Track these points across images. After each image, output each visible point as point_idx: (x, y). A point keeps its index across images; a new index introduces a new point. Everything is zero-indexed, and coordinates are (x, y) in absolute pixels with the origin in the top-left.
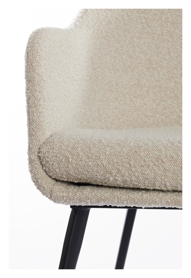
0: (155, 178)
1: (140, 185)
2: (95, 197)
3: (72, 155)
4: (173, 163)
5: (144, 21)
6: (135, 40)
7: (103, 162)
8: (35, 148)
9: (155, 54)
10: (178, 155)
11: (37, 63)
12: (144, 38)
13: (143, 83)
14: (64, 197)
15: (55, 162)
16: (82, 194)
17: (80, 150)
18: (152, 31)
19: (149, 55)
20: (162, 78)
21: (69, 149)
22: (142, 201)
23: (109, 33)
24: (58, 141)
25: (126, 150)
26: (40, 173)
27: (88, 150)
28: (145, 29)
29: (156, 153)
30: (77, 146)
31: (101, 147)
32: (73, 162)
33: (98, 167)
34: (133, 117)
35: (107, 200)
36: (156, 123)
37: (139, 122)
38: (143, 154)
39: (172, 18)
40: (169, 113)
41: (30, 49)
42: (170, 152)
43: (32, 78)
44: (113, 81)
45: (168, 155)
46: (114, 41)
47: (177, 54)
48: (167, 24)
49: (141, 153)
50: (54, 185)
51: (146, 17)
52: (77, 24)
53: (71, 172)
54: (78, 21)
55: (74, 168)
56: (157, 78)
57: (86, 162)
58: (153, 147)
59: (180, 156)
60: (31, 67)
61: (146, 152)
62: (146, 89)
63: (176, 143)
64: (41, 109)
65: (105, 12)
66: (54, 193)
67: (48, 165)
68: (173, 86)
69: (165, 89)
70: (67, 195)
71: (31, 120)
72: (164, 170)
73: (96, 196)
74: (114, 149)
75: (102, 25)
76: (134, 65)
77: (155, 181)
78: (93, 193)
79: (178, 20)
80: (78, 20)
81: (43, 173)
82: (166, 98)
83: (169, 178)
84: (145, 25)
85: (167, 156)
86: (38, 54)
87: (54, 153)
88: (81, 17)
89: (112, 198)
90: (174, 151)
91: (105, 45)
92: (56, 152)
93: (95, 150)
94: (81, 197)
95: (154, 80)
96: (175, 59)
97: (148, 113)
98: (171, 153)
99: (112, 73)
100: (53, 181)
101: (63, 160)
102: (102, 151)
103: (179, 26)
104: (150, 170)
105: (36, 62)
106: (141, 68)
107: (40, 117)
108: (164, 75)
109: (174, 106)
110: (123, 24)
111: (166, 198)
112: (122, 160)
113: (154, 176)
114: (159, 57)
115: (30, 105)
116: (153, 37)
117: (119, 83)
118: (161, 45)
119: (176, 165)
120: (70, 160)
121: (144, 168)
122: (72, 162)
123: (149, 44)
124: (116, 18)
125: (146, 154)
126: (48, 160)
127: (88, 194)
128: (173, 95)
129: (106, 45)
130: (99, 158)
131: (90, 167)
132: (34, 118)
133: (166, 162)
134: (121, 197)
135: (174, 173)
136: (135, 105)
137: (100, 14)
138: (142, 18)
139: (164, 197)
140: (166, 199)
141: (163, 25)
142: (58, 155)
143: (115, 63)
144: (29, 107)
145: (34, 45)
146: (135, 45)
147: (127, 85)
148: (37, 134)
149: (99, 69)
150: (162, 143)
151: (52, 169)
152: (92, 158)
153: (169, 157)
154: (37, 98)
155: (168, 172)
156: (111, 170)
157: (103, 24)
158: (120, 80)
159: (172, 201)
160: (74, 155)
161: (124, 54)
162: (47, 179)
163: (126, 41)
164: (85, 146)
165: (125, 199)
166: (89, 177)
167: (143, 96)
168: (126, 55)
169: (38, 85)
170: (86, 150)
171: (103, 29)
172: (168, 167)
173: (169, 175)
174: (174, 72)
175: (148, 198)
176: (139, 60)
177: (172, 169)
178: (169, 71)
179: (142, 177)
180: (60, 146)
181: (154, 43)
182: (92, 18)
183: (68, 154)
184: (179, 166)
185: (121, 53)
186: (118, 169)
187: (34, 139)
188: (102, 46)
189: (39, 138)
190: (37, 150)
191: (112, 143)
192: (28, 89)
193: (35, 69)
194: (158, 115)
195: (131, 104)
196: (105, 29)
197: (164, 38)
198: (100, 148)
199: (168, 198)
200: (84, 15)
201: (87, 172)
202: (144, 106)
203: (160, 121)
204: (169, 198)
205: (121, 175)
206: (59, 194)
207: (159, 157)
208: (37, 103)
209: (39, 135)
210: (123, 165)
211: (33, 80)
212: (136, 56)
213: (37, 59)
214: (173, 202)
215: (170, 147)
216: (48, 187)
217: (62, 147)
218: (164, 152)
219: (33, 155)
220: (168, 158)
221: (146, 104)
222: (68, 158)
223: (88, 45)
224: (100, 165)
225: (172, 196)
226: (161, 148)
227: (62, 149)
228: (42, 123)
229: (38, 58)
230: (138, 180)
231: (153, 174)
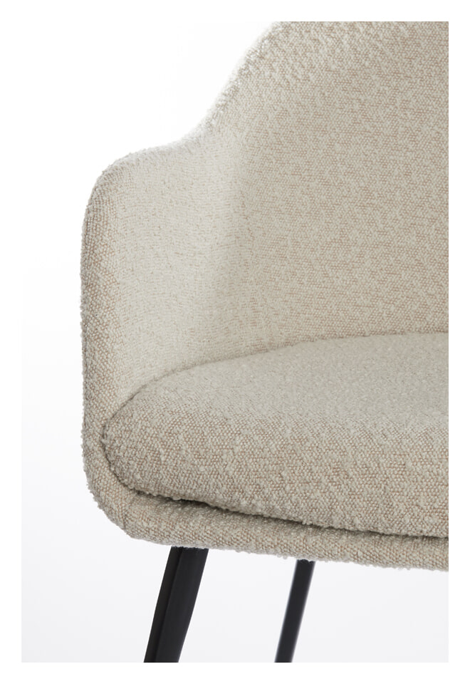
0: (332, 508)
1: (301, 518)
2: (211, 535)
3: (167, 448)
4: (368, 479)
5: (357, 107)
6: (338, 147)
7: (227, 469)
8: (95, 426)
9: (378, 176)
10: (378, 464)
11: (106, 246)
12: (357, 144)
13: (351, 238)
14: (151, 531)
15: (132, 460)
16: (187, 527)
17: (183, 439)
18: (374, 127)
19: (366, 179)
20: (392, 227)
21: (161, 435)
22: (304, 550)
23: (281, 135)
24: (141, 415)
25: (276, 446)
26: (104, 477)
27: (198, 440)
28: (359, 123)
29: (335, 456)
30: (178, 429)
31: (225, 434)
32: (169, 462)
33: (217, 478)
34: (329, 308)
35: (236, 544)
36: (376, 320)
37: (341, 319)
38: (308, 456)
39: (417, 101)
40: (405, 298)
41: (91, 214)
42: (363, 456)
43: (92, 279)
44: (287, 236)
45: (359, 462)
46: (293, 153)
47: (423, 177)
48: (406, 114)
49: (305, 454)
50: (131, 503)
51: (363, 100)
52: (214, 123)
53: (165, 482)
54: (215, 116)
55: (171, 475)
56: (382, 226)
57: (193, 465)
58: (331, 442)
59: (382, 465)
60: (93, 256)
61: (314, 454)
62: (358, 250)
63: (377, 437)
64: (109, 345)
65: (275, 92)
66: (130, 521)
67: (119, 464)
68: (413, 243)
69: (397, 249)
70: (156, 526)
71: (89, 367)
72: (350, 493)
73: (214, 533)
74: (252, 441)
75: (267, 120)
76: (334, 201)
77: (332, 514)
78: (208, 528)
79: (428, 105)
80: (216, 112)
81: (110, 478)
82: (398, 268)
83: (360, 509)
84: (360, 116)
85: (356, 464)
86: (109, 228)
87: (131, 440)
88: (223, 105)
89: (244, 540)
90: (372, 456)
91: (272, 162)
92: (136, 440)
93: (214, 440)
94: (184, 534)
95: (374, 231)
96: (420, 186)
97: (360, 299)
98: (365, 459)
99: (286, 221)
100: (130, 494)
101: (149, 457)
102: (226, 444)
103: (431, 118)
104: (322, 491)
105: (103, 244)
106: (347, 206)
107: (107, 362)
108: (397, 220)
109: (415, 284)
110: (312, 114)
111: (353, 547)
112: (266, 467)
113: (329, 503)
114: (387, 183)
115: (88, 336)
116: (376, 141)
117: (299, 239)
118: (391, 157)
119: (375, 484)
120: (163, 459)
121: (310, 486)
122: (166, 463)
123: (366, 155)
124: (298, 103)
125: (314, 458)
126: (119, 454)
127: (197, 528)
128: (413, 262)
129: (274, 161)
130: (220, 459)
131: (201, 476)
132: (94, 363)
133: (354, 476)
134: (263, 541)
135: (370, 499)
136: (333, 282)
137: (264, 95)
138: (354, 101)
139: (350, 545)
140: (354, 551)
141: (397, 115)
142: (140, 446)
143: (293, 198)
144: (86, 340)
145: (101, 208)
146: (338, 158)
147: (318, 244)
148: (100, 395)
149: (258, 214)
150: (348, 435)
151: (128, 474)
152: (205, 458)
153: (361, 466)
154: (101, 322)
155: (358, 498)
156: (243, 486)
157: (270, 117)
158: (303, 234)
159: (365, 555)
160: (170, 447)
161: (312, 178)
162: (117, 491)
163: (319, 151)
164: (194, 431)
165: (272, 543)
166: (201, 494)
167: (351, 264)
168: (317, 181)
169: (105, 294)
170: (194, 440)
171: (270, 127)
172: (357, 487)
173: (360, 503)
174: (418, 213)
175: (317, 546)
176: (343, 190)
177: (366, 493)
178: (406, 213)
179: (306, 504)
180: (144, 428)
181: (377, 152)
182: (246, 105)
183: (160, 446)
184: (381, 487)
185: (306, 177)
186: (258, 485)
187: (95, 406)
188: (266, 164)
189: (105, 405)
190: (99, 430)
191: (248, 427)
192: (84, 301)
193: (100, 259)
194: (380, 304)
195: (324, 282)
196: (274, 127)
197: (399, 143)
198: (223, 438)
199: (358, 549)
200: (230, 101)
201: (195, 485)
202: (353, 286)
203: (384, 315)
204: (360, 547)
205: (263, 496)
206: (140, 523)
207: (340, 466)
208: (101, 332)
209: (105, 398)
210: (267, 477)
211: (94, 284)
212: (338, 182)
213: (104, 238)
214: (368, 557)
215: (364, 444)
216: (120, 507)
217: (148, 430)
218: (351, 456)
219: (92, 439)
220: (358, 469)
221: (355, 281)
222: (159, 453)
223: (236, 165)
224: (221, 473)
225: (367, 544)
226: (346, 446)
227: (147, 434)
228: (111, 374)
229: (107, 236)
230: (298, 510)
231: (327, 500)
